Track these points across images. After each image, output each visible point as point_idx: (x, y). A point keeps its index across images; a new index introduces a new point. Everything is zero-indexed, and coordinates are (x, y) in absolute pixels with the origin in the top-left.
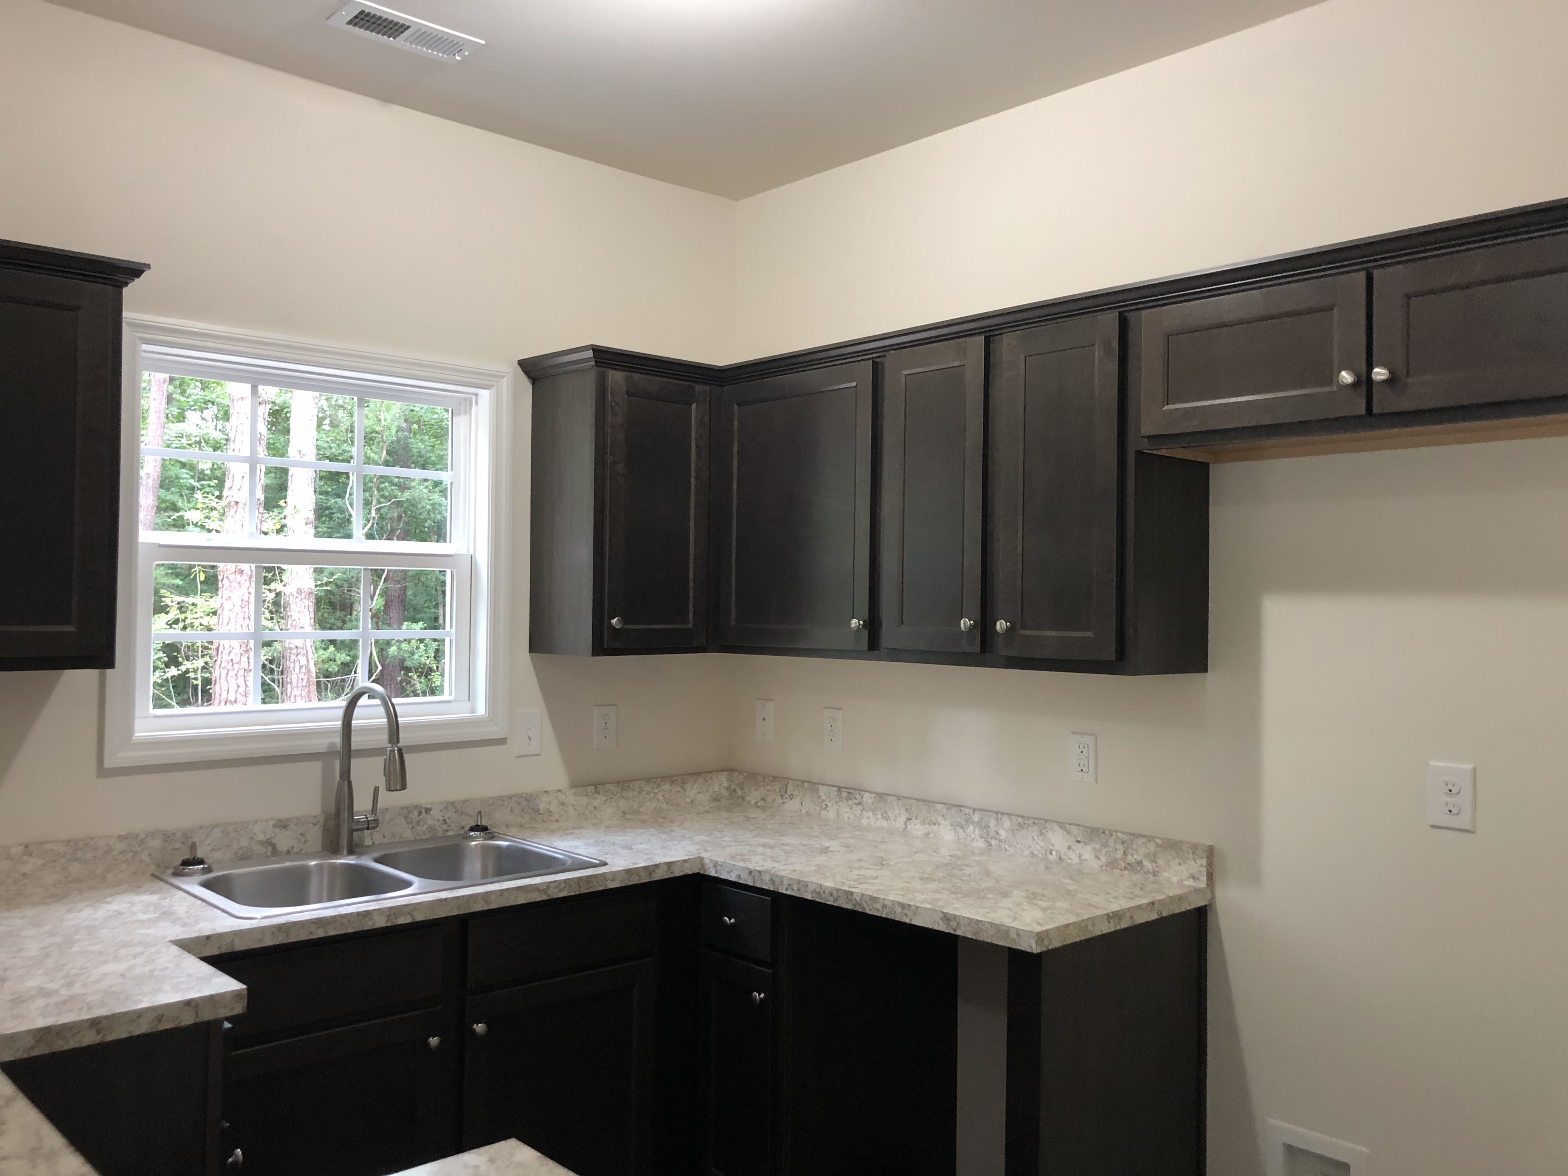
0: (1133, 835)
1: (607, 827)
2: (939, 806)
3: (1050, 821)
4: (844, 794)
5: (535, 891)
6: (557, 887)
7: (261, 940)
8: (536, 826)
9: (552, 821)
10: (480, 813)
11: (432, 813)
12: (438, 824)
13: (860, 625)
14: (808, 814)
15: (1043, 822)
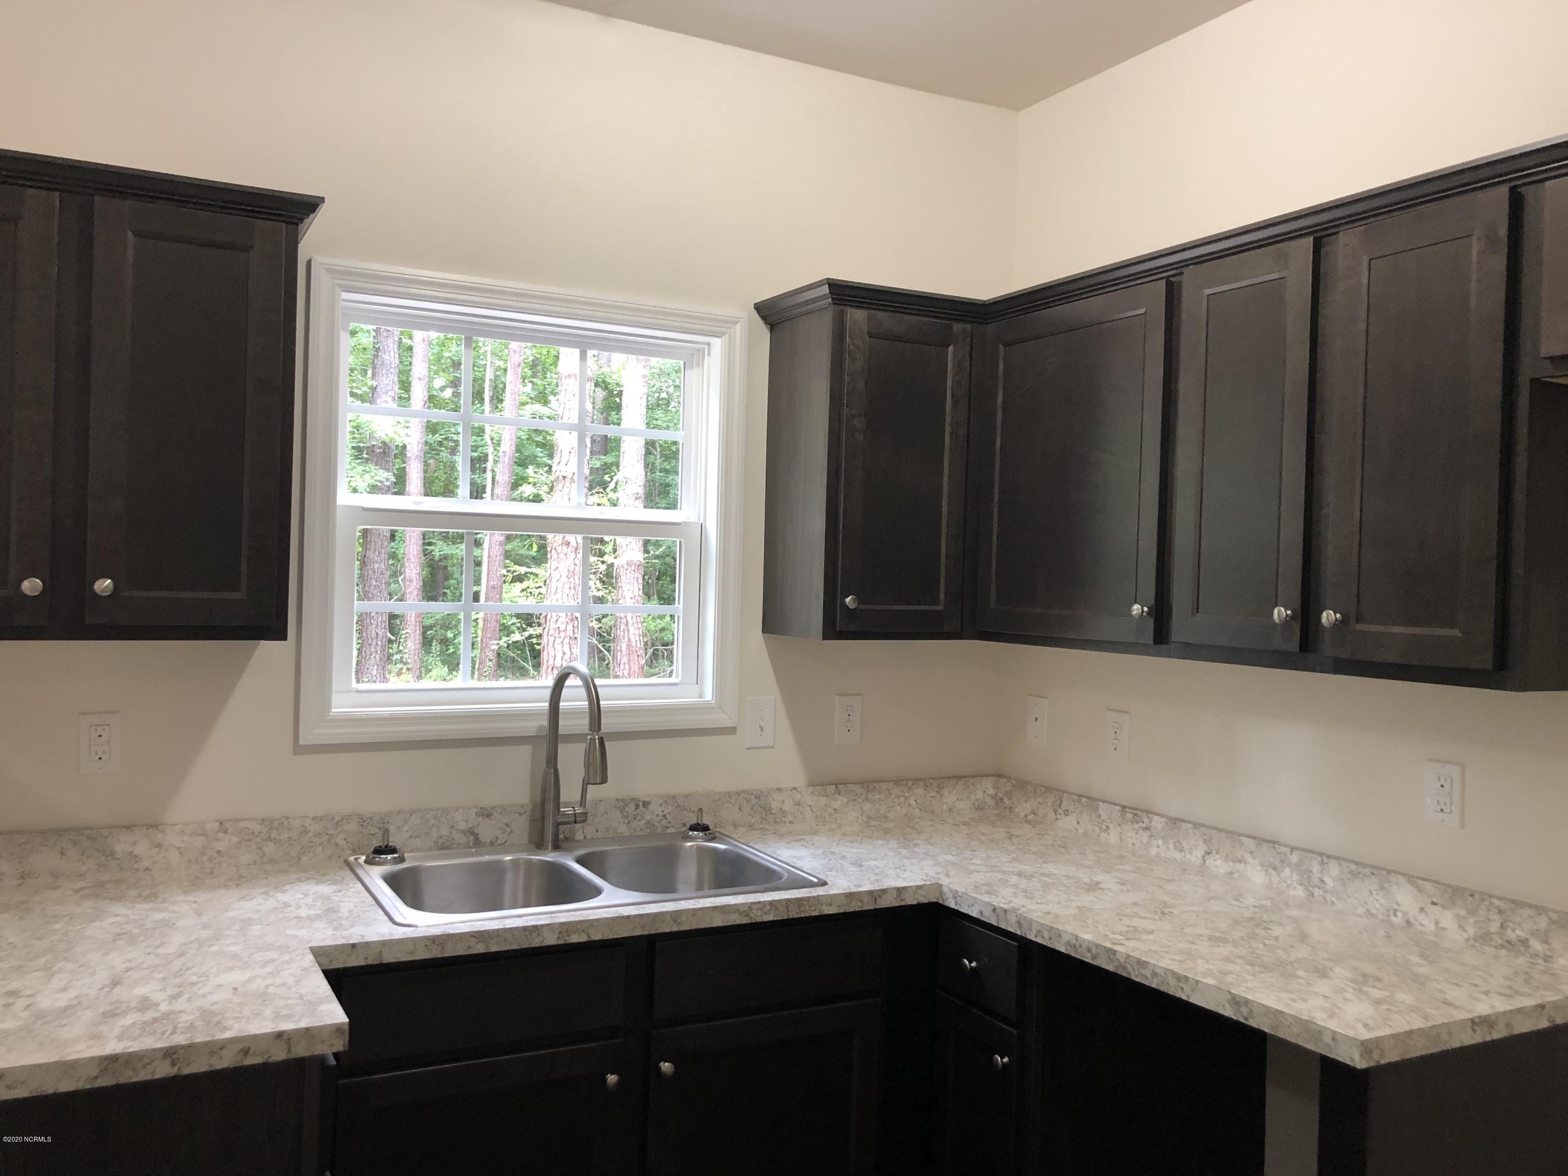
0: (1513, 902)
1: (845, 835)
2: (1245, 840)
3: (1395, 872)
4: (1129, 816)
5: (734, 912)
6: (761, 909)
7: (412, 953)
8: (767, 827)
9: (785, 822)
10: (700, 809)
11: (651, 807)
12: (657, 819)
13: (1143, 611)
14: (1085, 834)
15: (1384, 873)
